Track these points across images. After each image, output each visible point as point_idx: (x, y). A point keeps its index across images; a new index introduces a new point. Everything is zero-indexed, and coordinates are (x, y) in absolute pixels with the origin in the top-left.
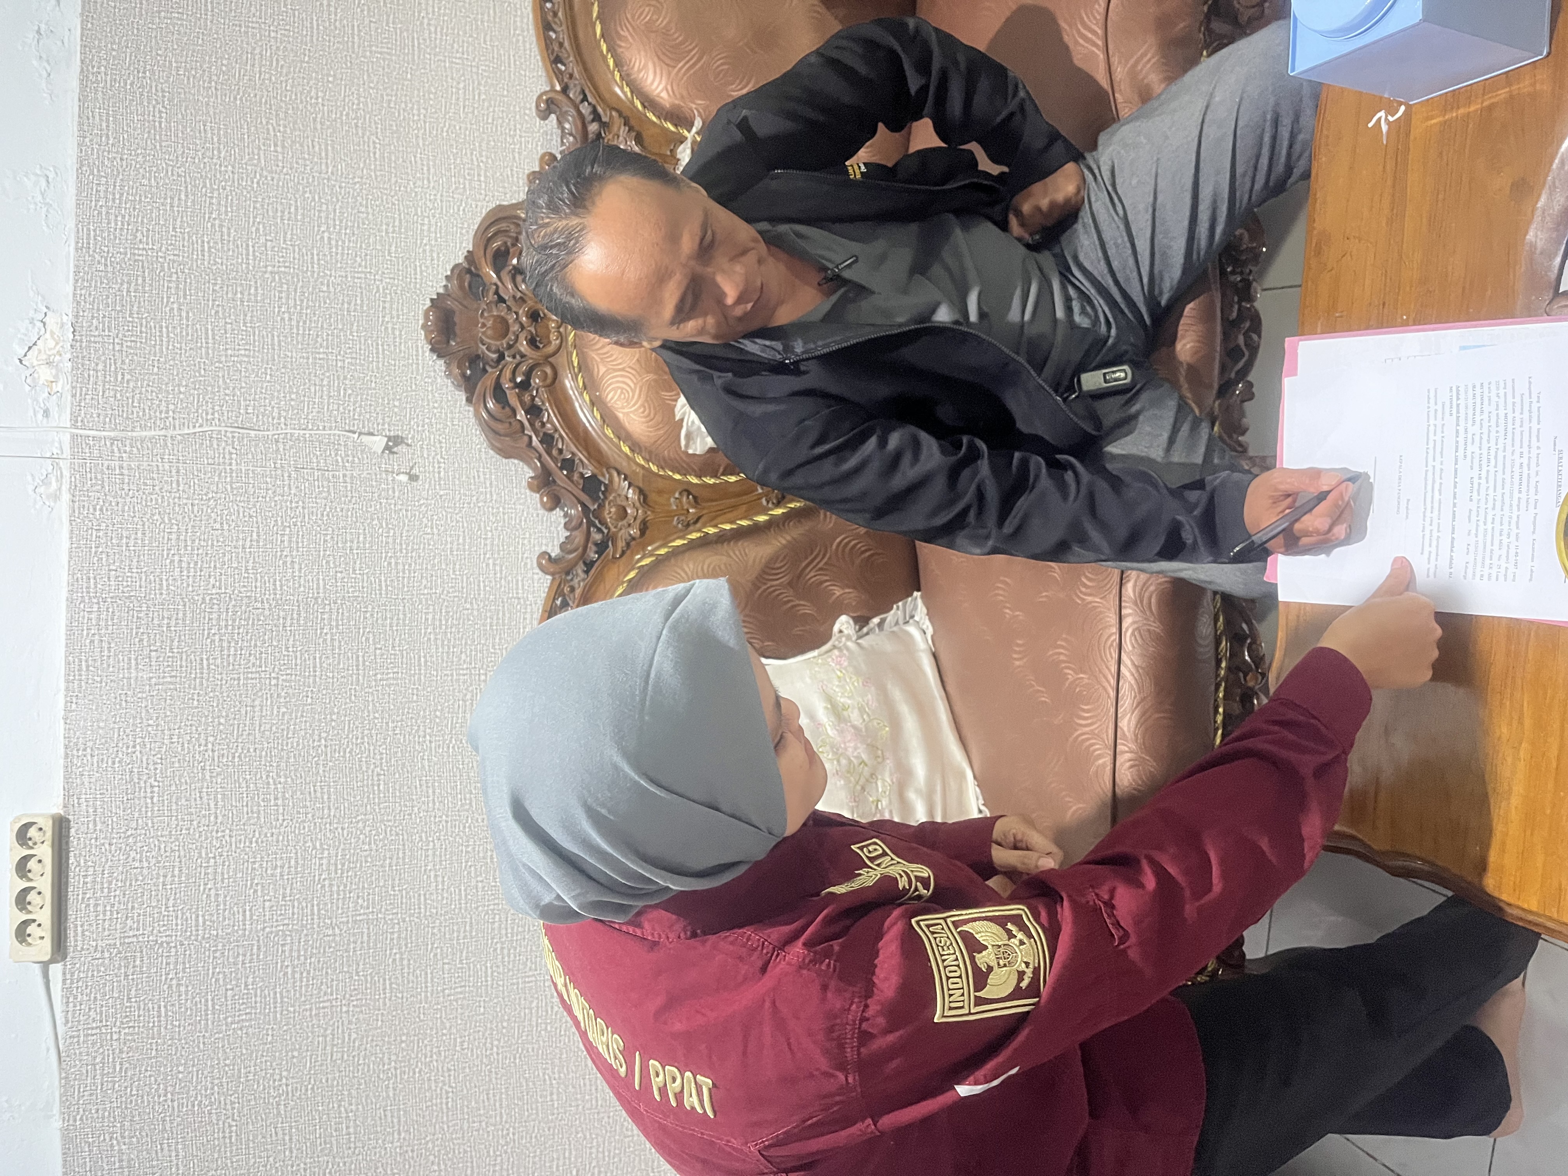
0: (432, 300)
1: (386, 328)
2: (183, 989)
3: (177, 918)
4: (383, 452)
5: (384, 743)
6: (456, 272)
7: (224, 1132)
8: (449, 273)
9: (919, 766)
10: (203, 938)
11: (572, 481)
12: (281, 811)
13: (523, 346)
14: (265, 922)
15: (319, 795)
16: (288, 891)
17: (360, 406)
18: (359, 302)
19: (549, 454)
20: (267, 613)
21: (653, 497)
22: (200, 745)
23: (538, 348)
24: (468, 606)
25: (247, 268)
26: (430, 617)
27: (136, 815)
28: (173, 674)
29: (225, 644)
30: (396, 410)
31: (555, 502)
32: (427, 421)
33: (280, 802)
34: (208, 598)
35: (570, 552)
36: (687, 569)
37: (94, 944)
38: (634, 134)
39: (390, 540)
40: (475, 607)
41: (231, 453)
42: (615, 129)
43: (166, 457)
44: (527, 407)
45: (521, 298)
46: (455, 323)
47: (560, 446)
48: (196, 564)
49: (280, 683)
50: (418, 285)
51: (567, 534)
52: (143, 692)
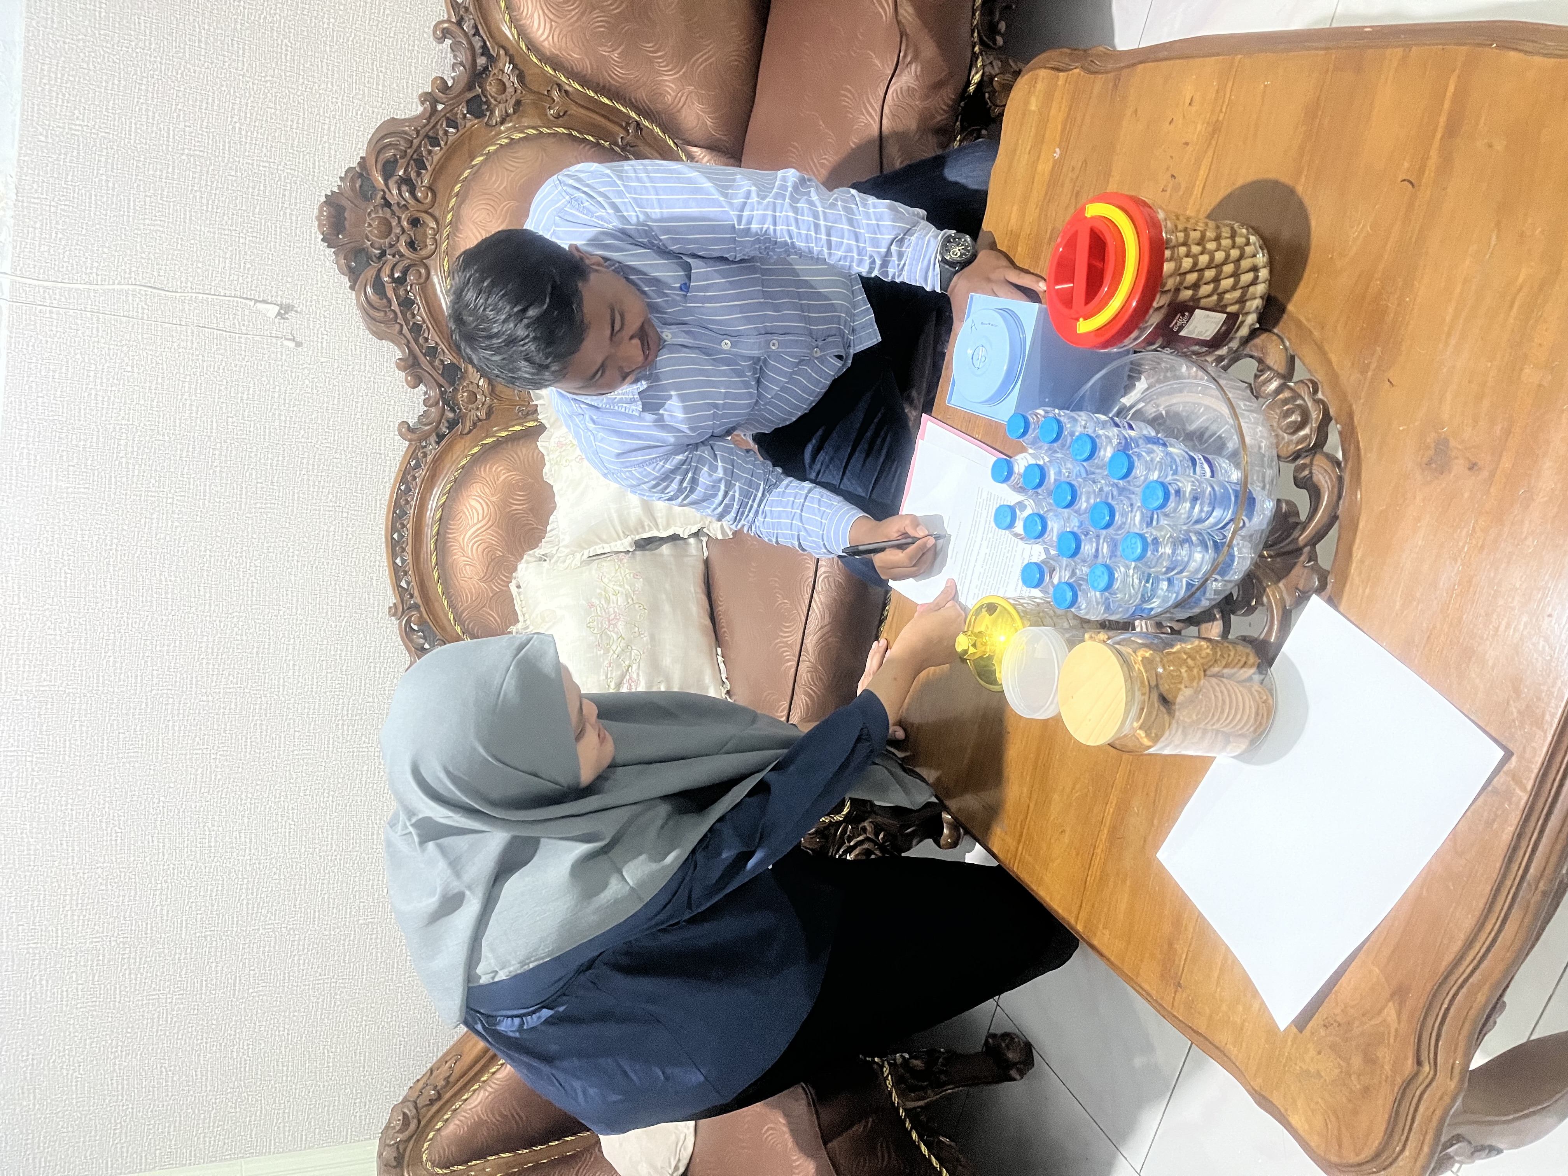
0: (326, 196)
1: (285, 213)
2: (84, 729)
3: (82, 676)
4: (275, 318)
6: (350, 175)
7: (111, 836)
8: (343, 175)
10: (103, 693)
11: (433, 367)
12: (170, 603)
13: (402, 247)
14: (152, 685)
15: (202, 593)
16: (172, 665)
17: (258, 280)
18: (262, 188)
19: (416, 341)
20: (167, 444)
22: (106, 545)
23: (415, 249)
24: (338, 456)
25: (167, 149)
26: (305, 461)
27: (52, 594)
28: (87, 486)
29: (131, 467)
30: (288, 285)
31: (417, 380)
32: (315, 297)
33: (169, 596)
35: (426, 425)
36: (519, 453)
37: (15, 688)
38: (517, 72)
39: (276, 395)
40: (343, 457)
41: (143, 308)
42: (500, 65)
43: (89, 306)
44: (401, 299)
45: (404, 205)
46: (345, 219)
47: (426, 335)
48: (109, 398)
49: (175, 502)
50: (315, 179)
51: (426, 409)
52: (61, 498)
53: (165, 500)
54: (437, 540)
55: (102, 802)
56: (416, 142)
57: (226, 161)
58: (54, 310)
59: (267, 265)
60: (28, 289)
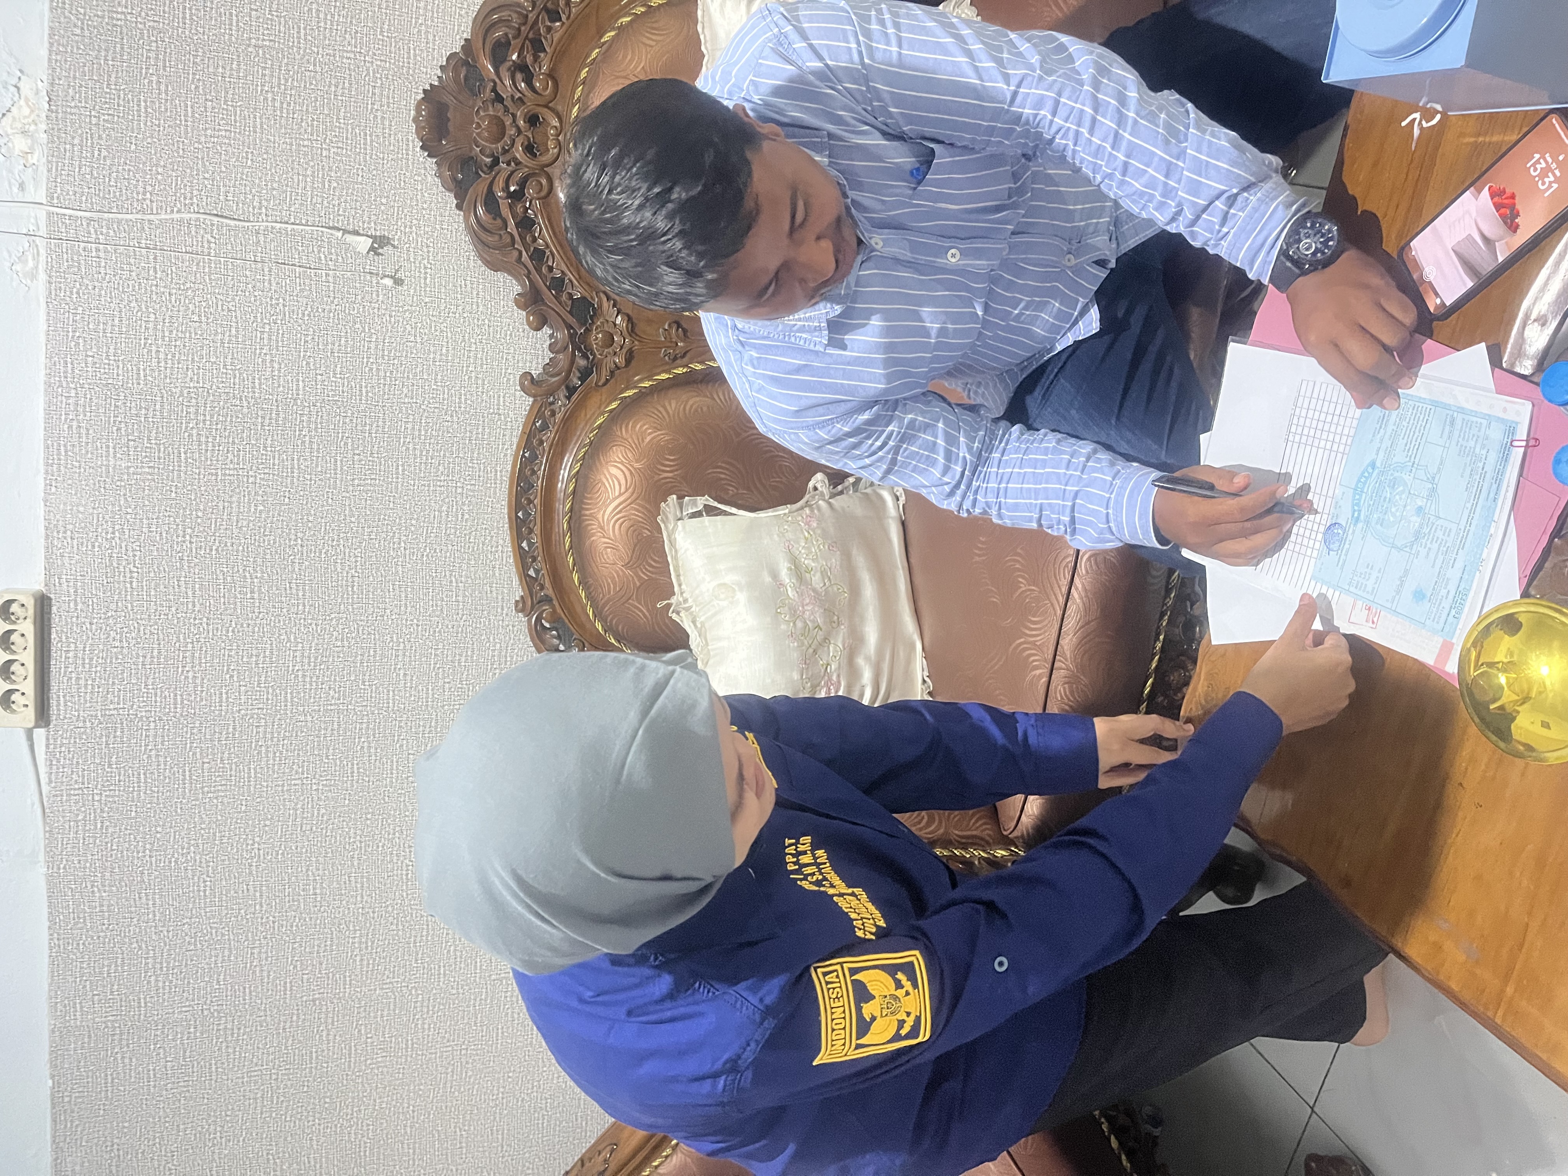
0: (425, 91)
1: (376, 117)
2: (161, 759)
3: (156, 695)
4: (368, 253)
5: (360, 547)
6: (452, 63)
7: (198, 886)
8: (444, 63)
9: (872, 634)
10: (182, 715)
11: (560, 303)
13: (519, 152)
14: (240, 704)
15: (294, 591)
16: (263, 679)
17: (346, 201)
18: (347, 85)
19: (538, 270)
20: (245, 410)
21: (641, 327)
22: (178, 536)
23: (535, 155)
24: (449, 418)
25: (230, 39)
26: (410, 426)
27: (116, 597)
28: (151, 464)
29: (203, 439)
30: (383, 208)
31: (541, 321)
32: (415, 222)
33: (256, 596)
34: (185, 392)
35: (552, 376)
36: (668, 407)
37: (76, 714)
39: (373, 345)
41: (209, 242)
43: (143, 241)
44: (519, 219)
45: (520, 98)
46: (448, 120)
47: (550, 263)
48: (174, 356)
49: (258, 481)
50: (411, 72)
51: (552, 356)
52: (121, 481)
53: (245, 480)
54: (570, 517)
55: (186, 846)
56: (532, 16)
57: (302, 52)
58: (101, 246)
59: (357, 183)
60: (67, 222)
